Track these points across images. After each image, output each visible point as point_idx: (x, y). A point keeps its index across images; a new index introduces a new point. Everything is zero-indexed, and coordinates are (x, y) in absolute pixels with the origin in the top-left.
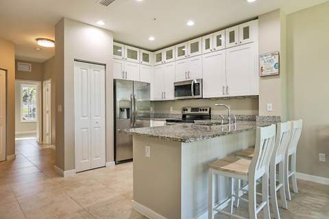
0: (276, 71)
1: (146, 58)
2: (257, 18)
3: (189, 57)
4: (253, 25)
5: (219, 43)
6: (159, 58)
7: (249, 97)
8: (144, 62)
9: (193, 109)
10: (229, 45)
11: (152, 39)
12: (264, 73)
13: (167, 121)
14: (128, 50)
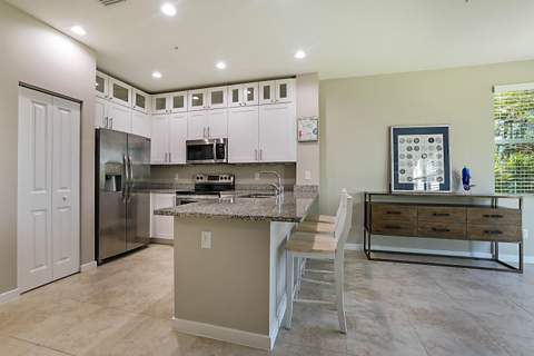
0: (314, 137)
1: (140, 102)
2: (294, 77)
3: (208, 109)
4: (290, 83)
5: (250, 97)
6: (161, 105)
7: (283, 164)
8: (138, 108)
9: (211, 178)
10: (262, 101)
11: (157, 75)
12: (302, 139)
13: (178, 193)
14: (114, 85)
